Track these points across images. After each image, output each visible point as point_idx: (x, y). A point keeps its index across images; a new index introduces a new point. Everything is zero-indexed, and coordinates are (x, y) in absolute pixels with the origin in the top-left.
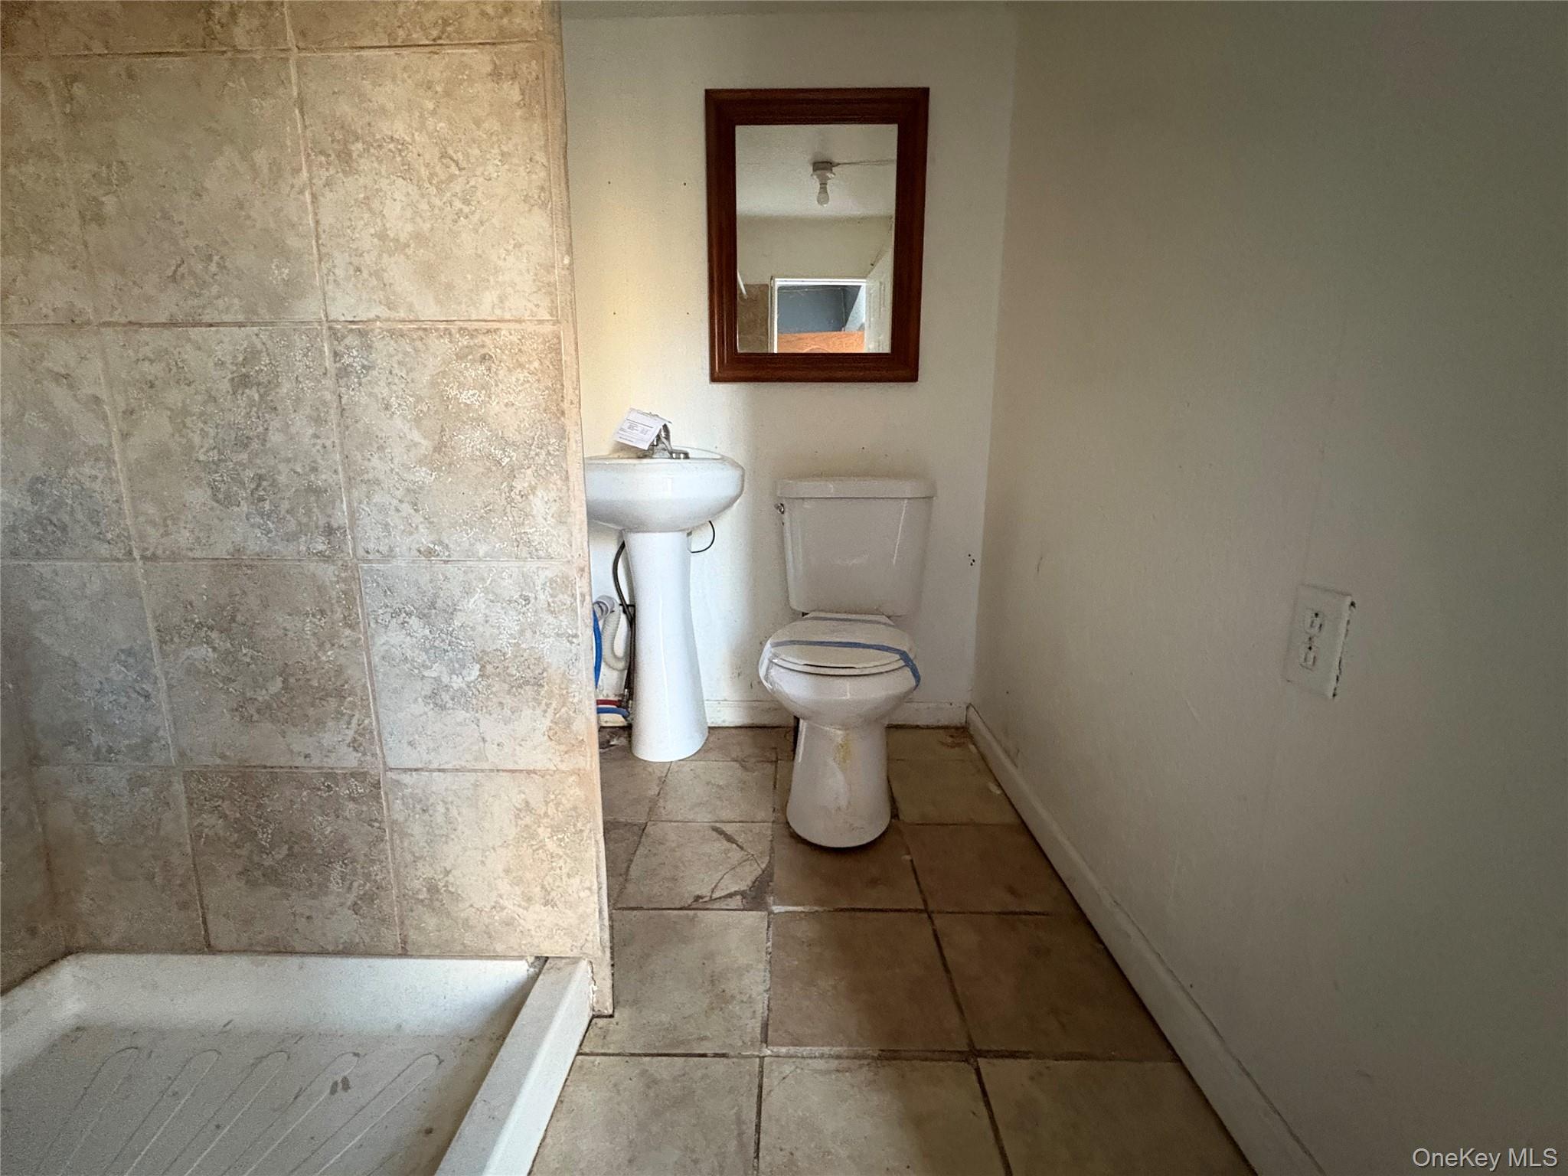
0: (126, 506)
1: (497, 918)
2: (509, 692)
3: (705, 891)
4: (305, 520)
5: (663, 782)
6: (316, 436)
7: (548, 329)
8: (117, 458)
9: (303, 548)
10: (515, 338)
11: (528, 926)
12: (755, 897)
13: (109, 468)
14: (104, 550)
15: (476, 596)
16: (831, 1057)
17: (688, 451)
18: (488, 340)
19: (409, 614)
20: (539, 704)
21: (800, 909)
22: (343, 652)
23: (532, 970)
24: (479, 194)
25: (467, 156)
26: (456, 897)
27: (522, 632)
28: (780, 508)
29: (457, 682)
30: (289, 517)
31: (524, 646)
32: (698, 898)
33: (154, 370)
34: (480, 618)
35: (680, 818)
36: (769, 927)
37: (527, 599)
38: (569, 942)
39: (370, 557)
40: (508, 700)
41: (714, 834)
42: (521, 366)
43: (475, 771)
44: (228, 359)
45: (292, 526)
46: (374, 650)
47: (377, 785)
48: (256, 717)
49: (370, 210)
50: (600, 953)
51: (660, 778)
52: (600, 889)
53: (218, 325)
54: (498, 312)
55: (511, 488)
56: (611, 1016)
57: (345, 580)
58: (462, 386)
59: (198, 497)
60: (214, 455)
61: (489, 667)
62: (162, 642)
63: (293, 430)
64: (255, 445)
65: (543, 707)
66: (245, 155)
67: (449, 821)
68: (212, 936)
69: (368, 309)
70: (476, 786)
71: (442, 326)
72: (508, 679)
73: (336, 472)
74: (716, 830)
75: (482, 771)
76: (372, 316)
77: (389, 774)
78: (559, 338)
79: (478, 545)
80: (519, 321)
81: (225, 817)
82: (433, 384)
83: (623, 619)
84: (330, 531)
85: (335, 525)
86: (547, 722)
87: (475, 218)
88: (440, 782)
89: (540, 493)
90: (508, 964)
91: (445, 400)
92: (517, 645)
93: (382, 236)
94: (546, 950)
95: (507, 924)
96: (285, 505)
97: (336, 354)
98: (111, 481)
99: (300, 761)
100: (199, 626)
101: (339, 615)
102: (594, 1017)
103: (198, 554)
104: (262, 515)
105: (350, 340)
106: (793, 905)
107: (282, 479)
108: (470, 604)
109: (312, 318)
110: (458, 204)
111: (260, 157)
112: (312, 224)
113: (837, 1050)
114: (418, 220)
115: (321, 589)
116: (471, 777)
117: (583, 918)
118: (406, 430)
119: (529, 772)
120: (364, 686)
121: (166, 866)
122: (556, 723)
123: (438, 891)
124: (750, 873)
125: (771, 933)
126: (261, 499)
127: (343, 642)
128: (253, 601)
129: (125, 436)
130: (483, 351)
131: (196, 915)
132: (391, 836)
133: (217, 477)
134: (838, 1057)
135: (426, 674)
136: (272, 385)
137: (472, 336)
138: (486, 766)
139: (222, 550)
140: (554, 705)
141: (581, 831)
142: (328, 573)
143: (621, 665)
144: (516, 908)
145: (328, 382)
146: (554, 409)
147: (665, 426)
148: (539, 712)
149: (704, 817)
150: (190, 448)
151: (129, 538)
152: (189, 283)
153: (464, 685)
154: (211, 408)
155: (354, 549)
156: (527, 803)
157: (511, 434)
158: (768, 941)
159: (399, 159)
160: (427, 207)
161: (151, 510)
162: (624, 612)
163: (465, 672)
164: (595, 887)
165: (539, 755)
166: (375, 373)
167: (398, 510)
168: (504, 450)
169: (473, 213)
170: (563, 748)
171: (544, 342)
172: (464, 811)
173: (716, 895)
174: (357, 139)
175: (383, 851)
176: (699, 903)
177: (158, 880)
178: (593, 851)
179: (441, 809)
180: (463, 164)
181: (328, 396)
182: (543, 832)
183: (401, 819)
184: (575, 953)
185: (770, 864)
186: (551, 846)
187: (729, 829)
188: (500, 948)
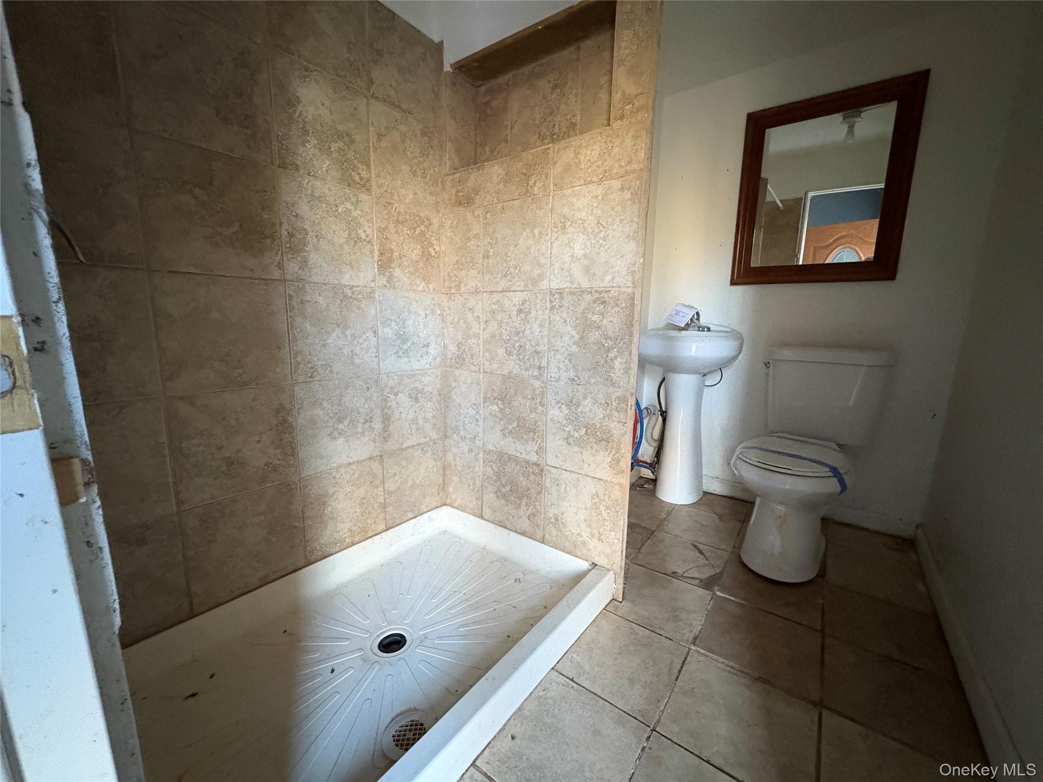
0: (481, 353)
1: (579, 539)
2: (596, 443)
3: (680, 571)
4: (532, 363)
5: (669, 513)
6: (540, 332)
7: (630, 290)
8: (481, 337)
9: (530, 374)
10: (616, 294)
11: (591, 547)
12: (707, 584)
13: (478, 340)
14: (473, 368)
15: (588, 400)
16: (727, 665)
17: (711, 326)
18: (606, 295)
19: (562, 404)
20: (607, 450)
21: (733, 598)
22: (538, 415)
23: (590, 567)
24: (610, 236)
25: (607, 222)
26: (565, 526)
27: (604, 417)
28: (767, 365)
29: (576, 435)
30: (527, 361)
31: (604, 424)
32: (674, 573)
33: (495, 307)
34: (588, 410)
35: (674, 533)
36: (711, 600)
37: (608, 404)
38: (606, 561)
39: (552, 380)
40: (595, 446)
41: (692, 547)
42: (618, 305)
43: (578, 473)
44: (517, 303)
45: (528, 365)
46: (548, 417)
47: (542, 470)
48: (507, 435)
49: (570, 247)
50: (619, 571)
51: (668, 511)
52: (623, 541)
53: (516, 291)
54: (611, 284)
55: (607, 356)
56: (621, 602)
57: (542, 388)
58: (593, 314)
59: (501, 352)
60: (508, 338)
61: (589, 431)
62: (484, 402)
63: (534, 329)
64: (521, 334)
65: (608, 452)
66: (532, 231)
67: (566, 492)
68: (484, 513)
69: (564, 284)
70: (578, 480)
71: (589, 290)
72: (596, 437)
73: (545, 346)
74: (695, 546)
75: (581, 474)
76: (565, 286)
77: (547, 467)
78: (634, 294)
79: (591, 379)
80: (619, 287)
81: (493, 469)
82: (583, 313)
83: (660, 419)
84: (540, 368)
85: (542, 366)
86: (609, 459)
87: (607, 247)
88: (566, 475)
89: (619, 359)
90: (580, 560)
91: (586, 319)
92: (601, 423)
93: (572, 256)
94: (597, 560)
95: (582, 543)
96: (527, 357)
97: (551, 301)
98: (478, 345)
99: (518, 455)
100: (495, 398)
101: (538, 401)
102: (613, 599)
103: (498, 372)
104: (519, 360)
105: (557, 296)
106: (730, 595)
107: (527, 347)
108: (585, 403)
109: (544, 288)
110: (601, 241)
111: (536, 231)
112: (549, 253)
113: (732, 664)
114: (586, 249)
115: (534, 390)
116: (576, 476)
117: (614, 552)
118: (571, 331)
119: (600, 479)
120: (543, 430)
121: (474, 484)
122: (613, 460)
123: (558, 520)
124: (707, 573)
125: (712, 602)
126: (520, 354)
127: (539, 411)
128: (512, 392)
129: (484, 330)
130: (603, 299)
131: (480, 503)
132: (545, 492)
133: (508, 345)
134: (732, 667)
135: (565, 429)
136: (529, 313)
137: (600, 294)
138: (583, 473)
139: (506, 372)
140: (613, 452)
141: (618, 512)
142: (537, 384)
143: (655, 444)
144: (587, 538)
145: (547, 312)
146: (629, 324)
147: (697, 313)
148: (606, 454)
149: (688, 537)
150: (501, 335)
151: (480, 364)
152: (509, 277)
153: (579, 437)
154: (510, 321)
155: (547, 376)
156: (597, 493)
157: (610, 335)
158: (709, 605)
159: (582, 227)
160: (589, 244)
161: (487, 355)
162: (661, 415)
163: (579, 431)
164: (621, 539)
165: (604, 473)
166: (562, 308)
167: (564, 362)
168: (606, 340)
169: (606, 245)
170: (614, 472)
171: (628, 295)
172: (572, 490)
173: (685, 575)
174: (569, 221)
175: (541, 497)
176: (674, 574)
177: (471, 487)
178: (622, 523)
179: (564, 486)
180: (605, 225)
181: (546, 317)
182: (602, 508)
183: (549, 487)
184: (609, 567)
185: (721, 572)
186: (604, 514)
187: (700, 546)
188: (579, 553)
